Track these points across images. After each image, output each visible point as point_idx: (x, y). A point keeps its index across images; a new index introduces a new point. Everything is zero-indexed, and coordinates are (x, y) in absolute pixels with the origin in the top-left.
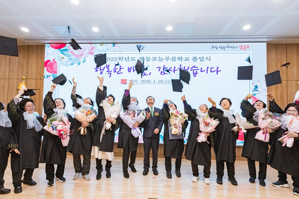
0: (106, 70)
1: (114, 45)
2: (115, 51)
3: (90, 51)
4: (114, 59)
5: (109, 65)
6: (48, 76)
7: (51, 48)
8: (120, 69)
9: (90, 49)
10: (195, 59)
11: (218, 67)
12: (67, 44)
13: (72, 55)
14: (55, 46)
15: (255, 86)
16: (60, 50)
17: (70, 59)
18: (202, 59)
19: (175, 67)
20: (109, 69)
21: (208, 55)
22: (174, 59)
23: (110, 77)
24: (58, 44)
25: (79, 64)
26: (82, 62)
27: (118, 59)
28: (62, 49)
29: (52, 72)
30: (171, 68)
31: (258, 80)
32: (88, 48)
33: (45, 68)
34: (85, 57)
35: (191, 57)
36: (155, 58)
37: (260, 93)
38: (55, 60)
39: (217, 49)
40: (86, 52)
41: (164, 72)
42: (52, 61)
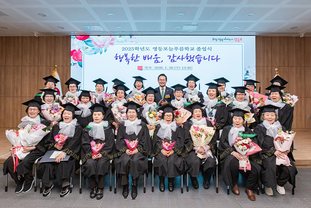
0: (125, 58)
1: (131, 37)
2: (132, 42)
3: (111, 42)
4: (131, 49)
5: (127, 54)
6: (74, 64)
7: (76, 39)
8: (137, 57)
9: (110, 40)
10: (199, 49)
11: (217, 56)
12: (90, 36)
13: (95, 45)
14: (79, 37)
15: (247, 71)
16: (85, 42)
17: (93, 49)
18: (205, 49)
19: (183, 56)
20: (127, 58)
21: (210, 46)
22: (181, 49)
23: (128, 64)
24: (82, 35)
25: (101, 53)
26: (103, 51)
27: (134, 49)
28: (86, 40)
29: (78, 61)
30: (179, 56)
31: (249, 67)
32: (109, 40)
33: (72, 57)
34: (106, 47)
35: (196, 47)
36: (166, 48)
37: (250, 76)
38: (80, 50)
39: (217, 41)
40: (107, 43)
41: (174, 60)
42: (77, 51)
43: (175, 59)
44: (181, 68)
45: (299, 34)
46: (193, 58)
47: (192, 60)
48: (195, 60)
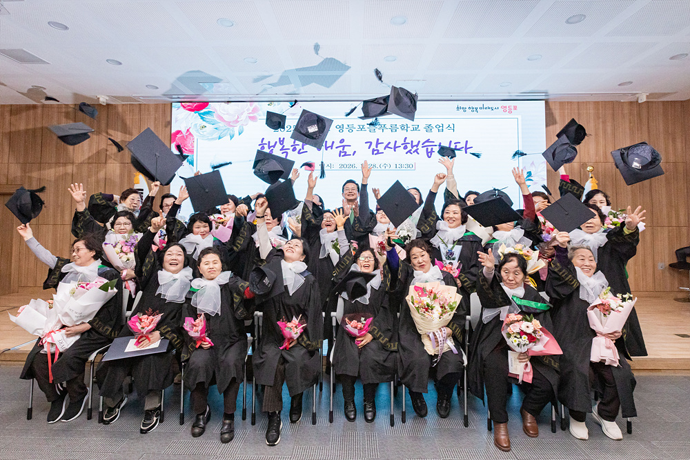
0: (278, 146)
2: (294, 115)
3: (251, 115)
4: (292, 129)
5: (283, 138)
7: (182, 108)
8: (303, 145)
9: (251, 111)
10: (429, 128)
11: (467, 142)
12: (210, 103)
13: (219, 121)
14: (189, 106)
15: (528, 173)
16: (199, 114)
17: (216, 128)
18: (441, 128)
19: (396, 141)
20: (283, 146)
21: (451, 122)
22: (394, 128)
24: (195, 102)
25: (231, 138)
28: (202, 111)
30: (390, 143)
31: (533, 163)
32: (247, 110)
33: (173, 145)
34: (242, 125)
35: (423, 124)
36: (361, 127)
37: (535, 183)
38: (190, 130)
39: (465, 111)
40: (243, 117)
41: (378, 150)
42: (184, 133)
43: (381, 148)
44: (393, 167)
45: (637, 96)
46: (417, 146)
47: (416, 151)
48: (422, 151)
